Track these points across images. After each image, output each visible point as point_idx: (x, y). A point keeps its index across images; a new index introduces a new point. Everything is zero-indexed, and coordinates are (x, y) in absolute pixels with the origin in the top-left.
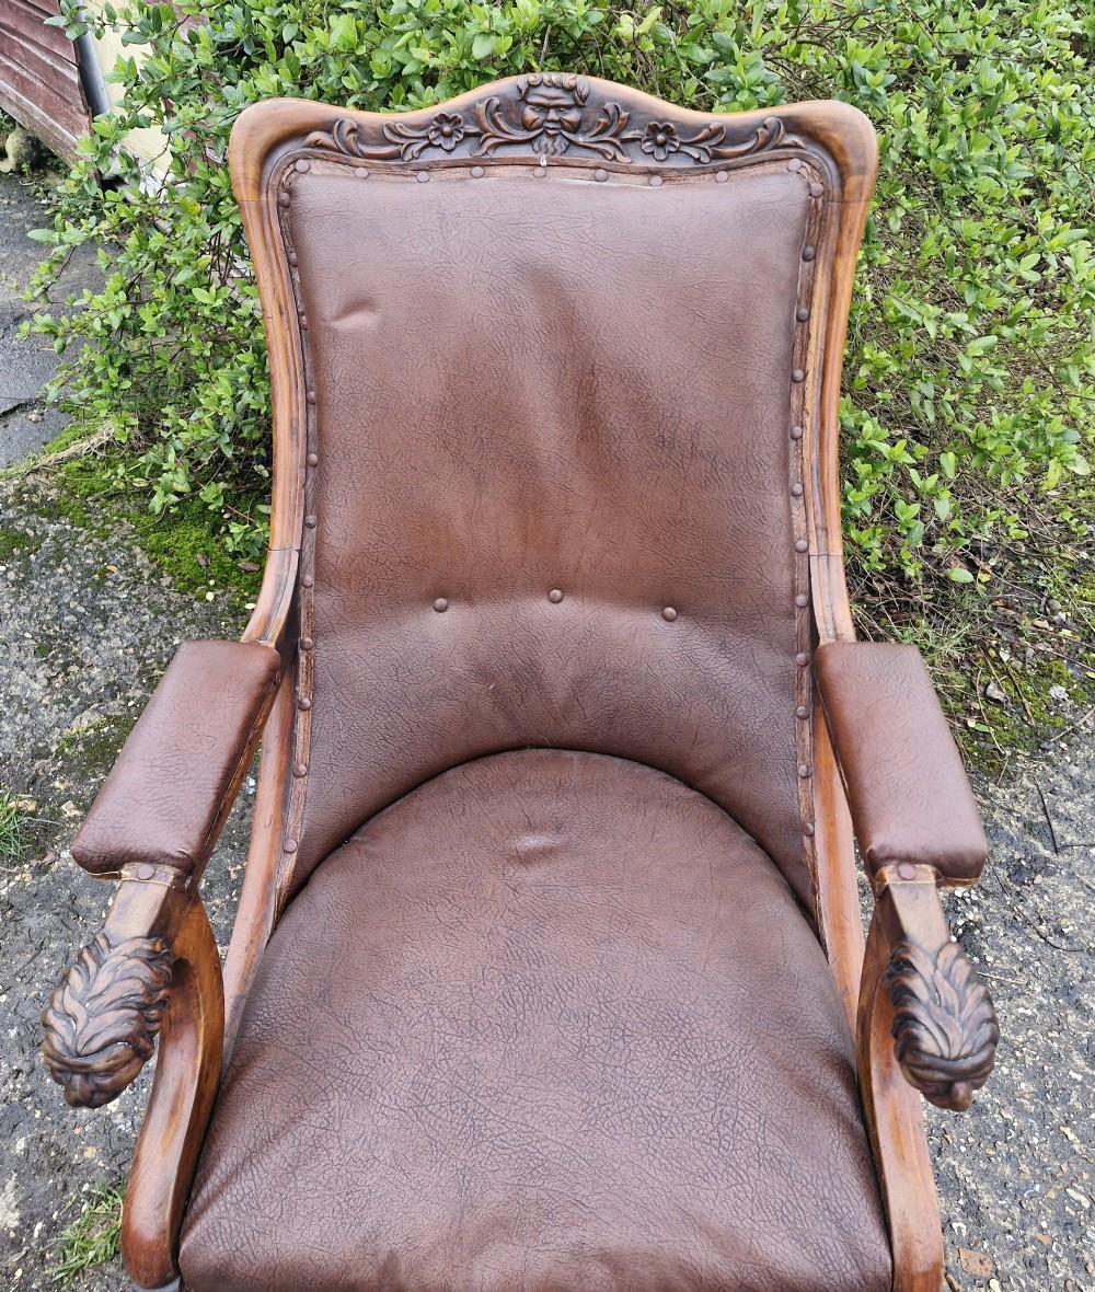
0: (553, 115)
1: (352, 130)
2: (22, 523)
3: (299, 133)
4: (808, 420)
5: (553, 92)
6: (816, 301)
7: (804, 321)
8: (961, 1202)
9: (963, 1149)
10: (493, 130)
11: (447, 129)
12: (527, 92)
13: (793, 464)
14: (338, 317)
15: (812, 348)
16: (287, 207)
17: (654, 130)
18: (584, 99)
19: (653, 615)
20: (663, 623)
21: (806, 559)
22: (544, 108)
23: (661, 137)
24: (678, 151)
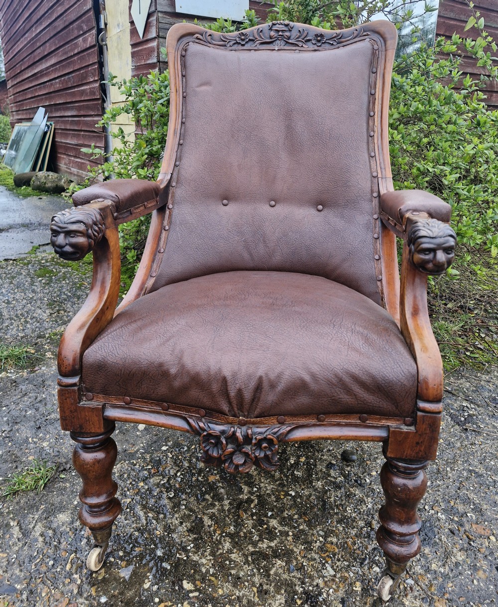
0: (280, 33)
1: (210, 35)
2: (52, 267)
3: (191, 34)
4: (376, 129)
5: (281, 26)
6: (377, 86)
7: (373, 95)
8: (472, 506)
9: (472, 488)
10: (259, 39)
11: (243, 37)
12: (272, 27)
13: (371, 146)
14: (198, 86)
15: (377, 103)
16: (184, 56)
17: (317, 36)
18: (292, 28)
19: (313, 209)
20: (317, 212)
21: (376, 179)
22: (278, 31)
23: (319, 38)
24: (325, 43)
